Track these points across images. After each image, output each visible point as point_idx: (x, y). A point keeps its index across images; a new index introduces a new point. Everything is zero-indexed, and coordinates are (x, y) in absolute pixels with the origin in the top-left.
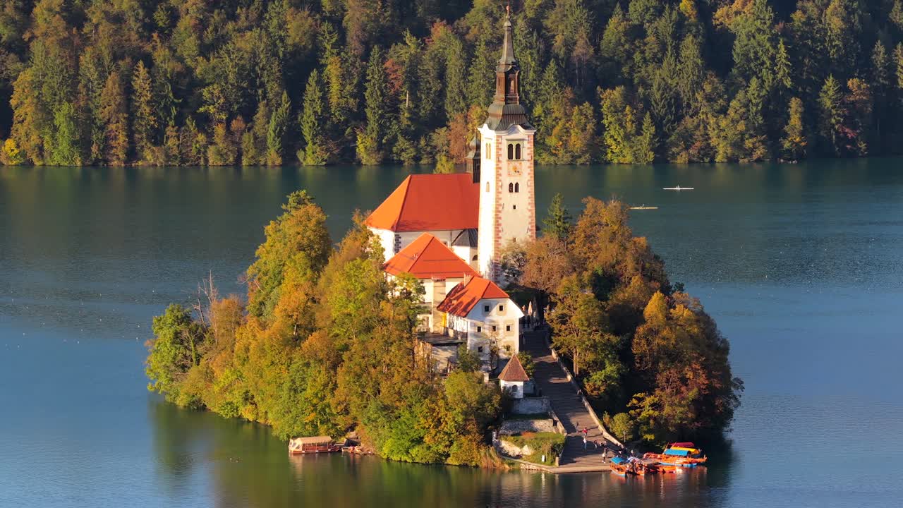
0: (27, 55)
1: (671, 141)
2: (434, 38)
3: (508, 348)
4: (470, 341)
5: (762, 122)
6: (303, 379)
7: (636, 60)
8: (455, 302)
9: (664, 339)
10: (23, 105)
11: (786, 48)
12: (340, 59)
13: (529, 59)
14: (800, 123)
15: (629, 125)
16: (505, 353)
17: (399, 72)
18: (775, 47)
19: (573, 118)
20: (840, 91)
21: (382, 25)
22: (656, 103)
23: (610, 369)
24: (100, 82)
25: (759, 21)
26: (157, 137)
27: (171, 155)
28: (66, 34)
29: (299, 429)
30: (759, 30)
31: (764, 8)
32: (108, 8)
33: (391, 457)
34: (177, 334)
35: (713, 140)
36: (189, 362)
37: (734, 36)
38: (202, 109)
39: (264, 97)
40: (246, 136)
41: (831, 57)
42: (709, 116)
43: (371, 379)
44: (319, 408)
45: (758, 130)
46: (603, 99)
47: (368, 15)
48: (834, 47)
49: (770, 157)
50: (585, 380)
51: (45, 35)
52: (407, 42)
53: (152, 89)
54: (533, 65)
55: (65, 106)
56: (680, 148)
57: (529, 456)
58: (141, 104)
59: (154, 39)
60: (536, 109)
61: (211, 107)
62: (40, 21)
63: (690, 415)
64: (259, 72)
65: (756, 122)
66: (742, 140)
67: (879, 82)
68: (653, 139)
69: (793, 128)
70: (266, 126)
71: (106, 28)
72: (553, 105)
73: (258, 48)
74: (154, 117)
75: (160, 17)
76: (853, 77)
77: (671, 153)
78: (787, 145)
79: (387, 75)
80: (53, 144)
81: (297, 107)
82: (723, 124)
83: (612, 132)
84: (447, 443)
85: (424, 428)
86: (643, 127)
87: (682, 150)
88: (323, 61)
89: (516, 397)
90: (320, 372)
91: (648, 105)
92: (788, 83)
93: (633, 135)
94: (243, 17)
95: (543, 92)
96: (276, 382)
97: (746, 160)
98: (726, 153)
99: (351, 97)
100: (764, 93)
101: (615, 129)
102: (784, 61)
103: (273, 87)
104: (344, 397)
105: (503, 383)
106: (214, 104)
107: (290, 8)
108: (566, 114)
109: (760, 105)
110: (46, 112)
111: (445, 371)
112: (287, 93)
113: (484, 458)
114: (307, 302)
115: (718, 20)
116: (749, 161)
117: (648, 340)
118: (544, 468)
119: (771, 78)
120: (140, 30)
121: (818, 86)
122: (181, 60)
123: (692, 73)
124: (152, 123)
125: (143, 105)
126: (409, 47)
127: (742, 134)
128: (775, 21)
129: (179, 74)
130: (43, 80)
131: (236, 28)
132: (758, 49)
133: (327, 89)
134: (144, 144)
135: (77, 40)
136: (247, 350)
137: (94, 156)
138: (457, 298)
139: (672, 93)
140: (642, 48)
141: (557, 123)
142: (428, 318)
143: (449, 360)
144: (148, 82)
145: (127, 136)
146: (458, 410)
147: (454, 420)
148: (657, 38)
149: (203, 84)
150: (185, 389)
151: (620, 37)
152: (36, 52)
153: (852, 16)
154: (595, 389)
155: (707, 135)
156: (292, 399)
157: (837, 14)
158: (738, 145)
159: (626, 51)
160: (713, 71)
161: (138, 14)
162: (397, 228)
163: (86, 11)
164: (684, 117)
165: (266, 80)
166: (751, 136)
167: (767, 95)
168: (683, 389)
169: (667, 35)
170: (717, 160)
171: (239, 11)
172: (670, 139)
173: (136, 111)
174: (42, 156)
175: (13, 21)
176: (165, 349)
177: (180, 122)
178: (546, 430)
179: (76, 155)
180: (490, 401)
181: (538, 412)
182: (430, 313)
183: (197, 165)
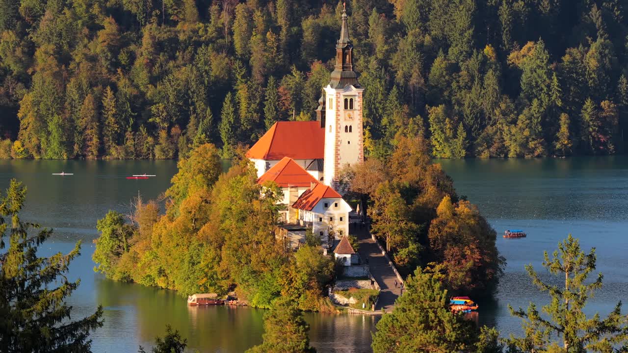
0: (30, 84)
1: (478, 143)
2: (313, 72)
3: (341, 232)
4: (314, 228)
5: (541, 130)
6: (198, 255)
7: (453, 87)
8: (304, 202)
9: (450, 228)
10: (27, 116)
11: (558, 79)
12: (247, 86)
13: (379, 86)
14: (567, 131)
15: (448, 131)
16: (339, 236)
17: (288, 96)
18: (550, 79)
19: (409, 126)
20: (595, 109)
21: (277, 64)
22: (467, 116)
23: (412, 247)
24: (80, 101)
25: (539, 60)
26: (119, 139)
27: (129, 151)
28: (57, 69)
29: (195, 289)
30: (539, 67)
31: (542, 51)
32: (87, 51)
33: (258, 306)
34: (113, 230)
35: (507, 142)
36: (122, 250)
37: (521, 72)
38: (151, 120)
39: (194, 112)
40: (181, 138)
41: (590, 85)
42: (504, 125)
43: (245, 252)
44: (209, 274)
45: (538, 136)
46: (430, 113)
47: (267, 57)
48: (591, 79)
49: (547, 154)
50: (394, 254)
51: (43, 70)
52: (294, 74)
53: (116, 106)
54: (381, 90)
55: (56, 118)
56: (484, 147)
57: (353, 304)
58: (108, 116)
59: (118, 72)
60: (383, 120)
61: (157, 119)
62: (39, 61)
63: (467, 279)
64: (191, 94)
65: (537, 130)
66: (527, 142)
67: (623, 103)
68: (465, 141)
69: (563, 134)
70: (196, 132)
71: (85, 65)
72: (395, 117)
73: (190, 78)
74: (118, 125)
75: (123, 58)
76: (605, 100)
77: (477, 150)
78: (558, 146)
79: (279, 97)
80: (47, 144)
81: (217, 119)
82: (514, 130)
83: (436, 136)
84: (297, 295)
85: (280, 285)
86: (458, 132)
87: (485, 149)
88: (235, 87)
89: (346, 265)
90: (210, 250)
91: (461, 118)
92: (559, 103)
93: (451, 138)
94: (180, 58)
95: (388, 108)
96: (180, 258)
97: (530, 156)
98: (515, 151)
99: (255, 112)
100: (542, 110)
101: (438, 134)
102: (557, 88)
103: (200, 105)
104: (226, 267)
105: (336, 255)
106: (159, 117)
107: (213, 51)
108: (404, 124)
109: (540, 118)
110: (42, 121)
111: (297, 248)
112: (211, 109)
113: (322, 306)
114: (201, 203)
115: (511, 60)
116: (532, 156)
117: (439, 228)
118: (364, 312)
119: (547, 100)
120: (109, 66)
121: (580, 105)
122: (137, 87)
123: (492, 96)
124: (116, 129)
125: (110, 117)
126: (295, 77)
127: (527, 138)
128: (550, 61)
129: (135, 97)
130: (40, 100)
131: (175, 65)
132: (538, 80)
133: (238, 107)
134: (110, 144)
135: (65, 74)
136: (160, 236)
137: (75, 152)
138: (306, 199)
139: (478, 109)
140: (457, 79)
141: (398, 130)
142: (286, 213)
143: (300, 241)
144: (113, 101)
145: (99, 138)
146: (304, 271)
147: (301, 279)
148: (468, 72)
149: (152, 103)
150: (119, 269)
151: (443, 71)
152: (36, 81)
153: (604, 59)
154: (401, 260)
155: (503, 138)
156: (191, 269)
157: (594, 57)
158: (524, 145)
159: (446, 81)
160: (507, 96)
161: (107, 56)
162: (267, 158)
163: (71, 54)
164: (486, 126)
165: (196, 100)
166: (533, 140)
167: (545, 111)
168: (463, 261)
169: (475, 70)
170: (509, 156)
171: (178, 54)
172: (476, 142)
173: (105, 121)
174: (40, 153)
175: (20, 60)
176: (106, 242)
177: (135, 128)
178: (366, 287)
179: (64, 151)
180: (327, 266)
181: (361, 275)
182: (288, 210)
183: (147, 158)
